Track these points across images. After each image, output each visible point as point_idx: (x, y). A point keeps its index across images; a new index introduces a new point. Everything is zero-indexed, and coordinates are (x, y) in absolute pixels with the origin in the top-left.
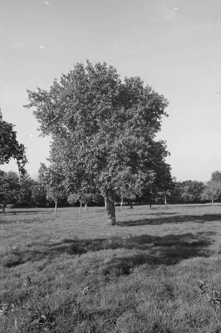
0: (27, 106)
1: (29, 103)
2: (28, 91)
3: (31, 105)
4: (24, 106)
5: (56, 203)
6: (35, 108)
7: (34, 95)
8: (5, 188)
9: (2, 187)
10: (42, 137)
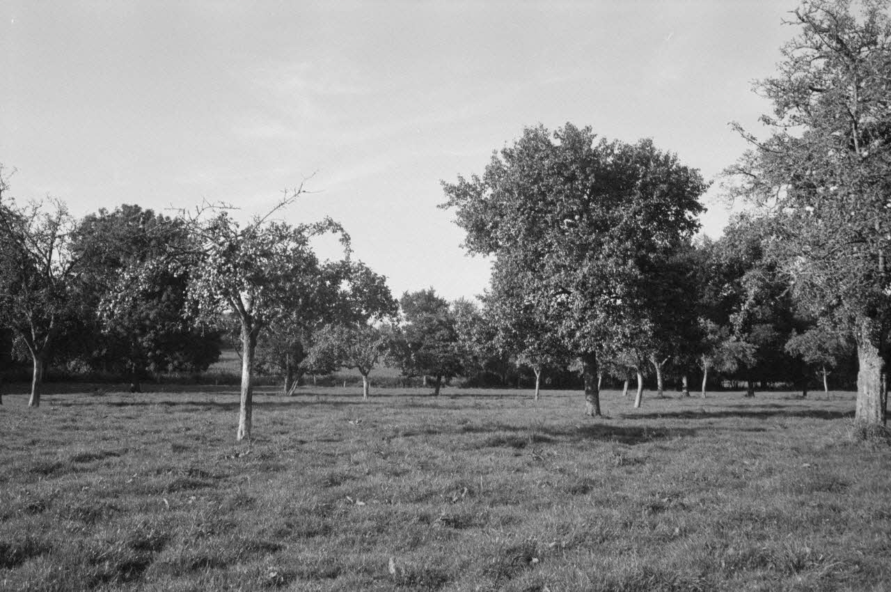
0: (443, 206)
1: (448, 199)
2: (443, 183)
3: (450, 204)
4: (438, 206)
5: (538, 377)
6: (455, 208)
7: (450, 189)
8: (439, 340)
9: (434, 338)
10: (470, 256)
